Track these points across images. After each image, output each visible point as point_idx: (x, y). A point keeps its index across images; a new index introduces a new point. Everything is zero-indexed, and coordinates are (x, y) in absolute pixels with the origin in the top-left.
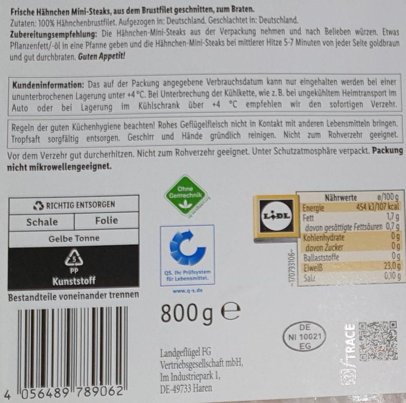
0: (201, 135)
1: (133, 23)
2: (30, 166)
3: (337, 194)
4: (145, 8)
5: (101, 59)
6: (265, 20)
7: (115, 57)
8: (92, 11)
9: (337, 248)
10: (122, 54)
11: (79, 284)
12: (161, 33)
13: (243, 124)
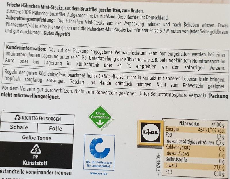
0: (110, 83)
1: (75, 16)
2: (14, 94)
3: (187, 121)
4: (82, 7)
5: (56, 35)
6: (149, 18)
7: (64, 35)
8: (53, 7)
9: (186, 154)
10: (68, 33)
11: (38, 165)
12: (90, 22)
13: (134, 77)
